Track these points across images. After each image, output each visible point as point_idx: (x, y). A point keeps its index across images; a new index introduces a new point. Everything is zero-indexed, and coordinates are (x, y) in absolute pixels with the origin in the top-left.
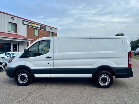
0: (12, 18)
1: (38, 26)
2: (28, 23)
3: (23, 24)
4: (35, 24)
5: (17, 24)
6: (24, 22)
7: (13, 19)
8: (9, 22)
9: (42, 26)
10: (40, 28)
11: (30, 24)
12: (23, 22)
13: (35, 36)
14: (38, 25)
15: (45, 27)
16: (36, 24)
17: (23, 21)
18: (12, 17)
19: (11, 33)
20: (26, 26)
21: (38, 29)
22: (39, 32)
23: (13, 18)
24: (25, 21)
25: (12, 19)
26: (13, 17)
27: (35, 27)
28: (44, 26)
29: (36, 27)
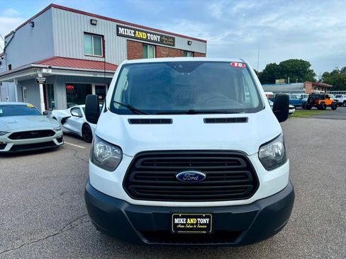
0: (91, 20)
1: (155, 38)
2: (130, 33)
3: (118, 34)
4: (147, 33)
5: (103, 36)
6: (120, 28)
7: (95, 25)
8: (85, 33)
9: (166, 37)
10: (161, 42)
11: (135, 33)
12: (118, 30)
14: (156, 34)
15: (174, 39)
16: (151, 33)
17: (118, 26)
18: (91, 18)
19: (90, 58)
20: (125, 39)
21: (155, 46)
22: (158, 54)
23: (93, 22)
24: (122, 27)
25: (92, 24)
26: (94, 18)
27: (147, 40)
28: (171, 38)
29: (150, 41)
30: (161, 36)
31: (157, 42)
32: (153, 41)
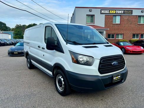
1: (121, 12)
2: (106, 12)
4: (116, 10)
5: (94, 15)
6: (102, 11)
7: (91, 11)
8: (87, 15)
9: (127, 10)
10: (124, 13)
11: (109, 12)
13: (115, 25)
14: (121, 10)
15: (132, 11)
16: (118, 10)
17: (101, 10)
20: (104, 15)
21: (120, 15)
22: (122, 19)
23: (90, 10)
25: (90, 11)
27: (116, 13)
28: (130, 11)
29: (118, 14)
30: (124, 11)
31: (122, 14)
32: (119, 14)
